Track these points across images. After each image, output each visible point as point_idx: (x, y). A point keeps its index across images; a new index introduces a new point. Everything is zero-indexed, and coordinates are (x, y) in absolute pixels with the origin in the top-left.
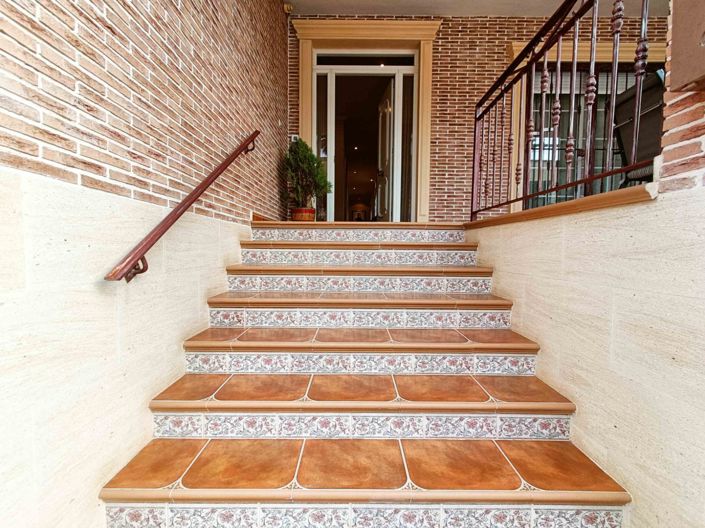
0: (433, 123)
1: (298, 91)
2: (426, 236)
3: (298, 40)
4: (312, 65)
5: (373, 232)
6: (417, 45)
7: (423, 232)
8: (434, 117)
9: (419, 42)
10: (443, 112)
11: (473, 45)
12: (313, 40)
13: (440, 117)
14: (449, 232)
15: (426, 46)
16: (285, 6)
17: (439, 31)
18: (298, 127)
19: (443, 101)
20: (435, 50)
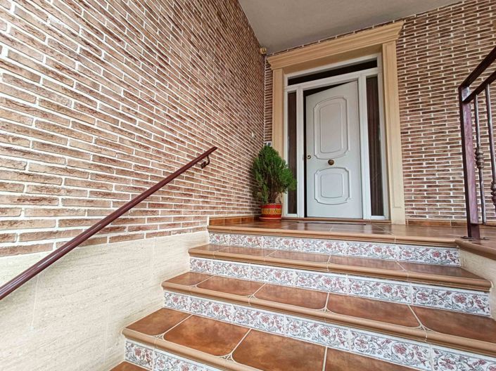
0: (402, 114)
1: (272, 108)
2: (396, 253)
3: (272, 71)
4: (283, 87)
5: (326, 242)
6: (379, 49)
7: (392, 247)
8: (402, 108)
9: (381, 45)
10: (414, 103)
11: (445, 32)
12: (283, 68)
13: (411, 106)
14: (432, 250)
15: (389, 48)
16: (261, 49)
17: (403, 31)
18: (271, 135)
19: (413, 91)
20: (399, 47)
